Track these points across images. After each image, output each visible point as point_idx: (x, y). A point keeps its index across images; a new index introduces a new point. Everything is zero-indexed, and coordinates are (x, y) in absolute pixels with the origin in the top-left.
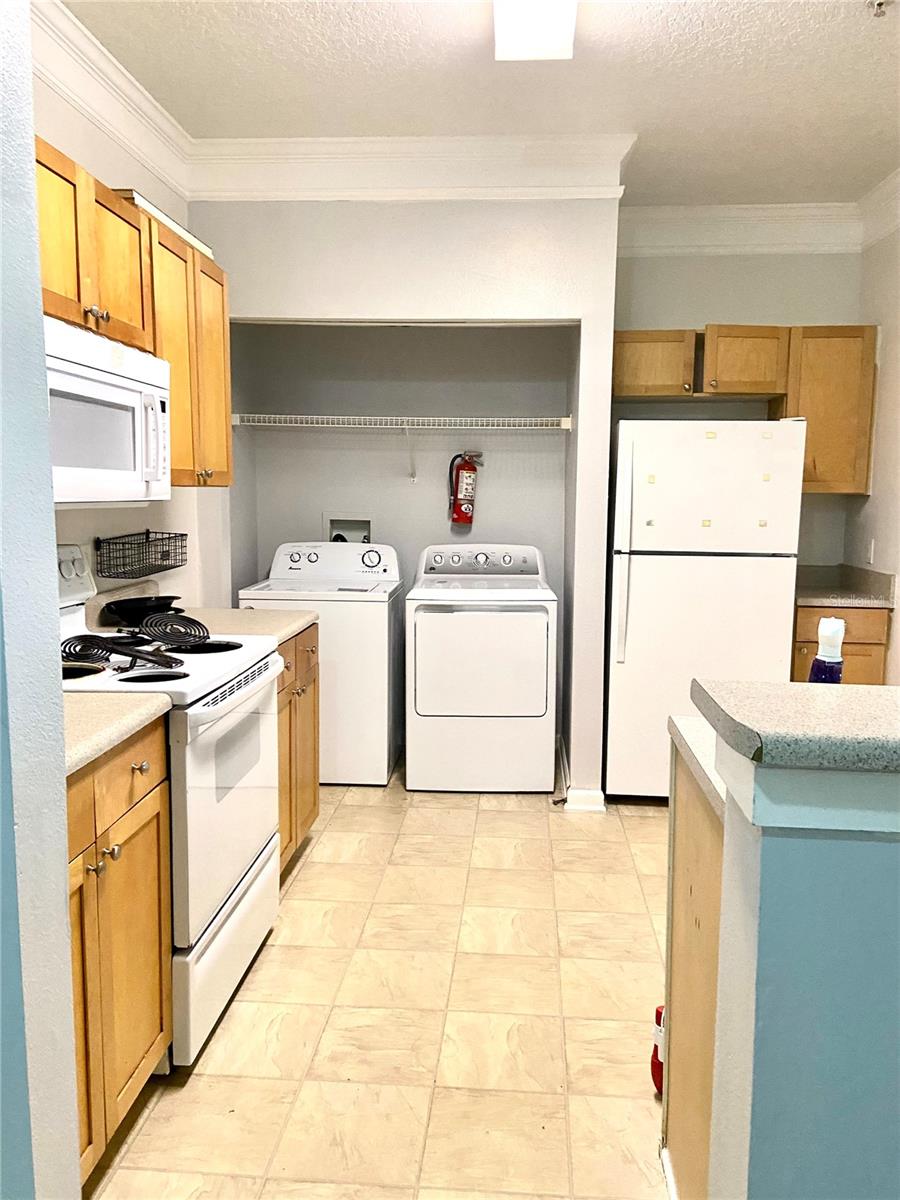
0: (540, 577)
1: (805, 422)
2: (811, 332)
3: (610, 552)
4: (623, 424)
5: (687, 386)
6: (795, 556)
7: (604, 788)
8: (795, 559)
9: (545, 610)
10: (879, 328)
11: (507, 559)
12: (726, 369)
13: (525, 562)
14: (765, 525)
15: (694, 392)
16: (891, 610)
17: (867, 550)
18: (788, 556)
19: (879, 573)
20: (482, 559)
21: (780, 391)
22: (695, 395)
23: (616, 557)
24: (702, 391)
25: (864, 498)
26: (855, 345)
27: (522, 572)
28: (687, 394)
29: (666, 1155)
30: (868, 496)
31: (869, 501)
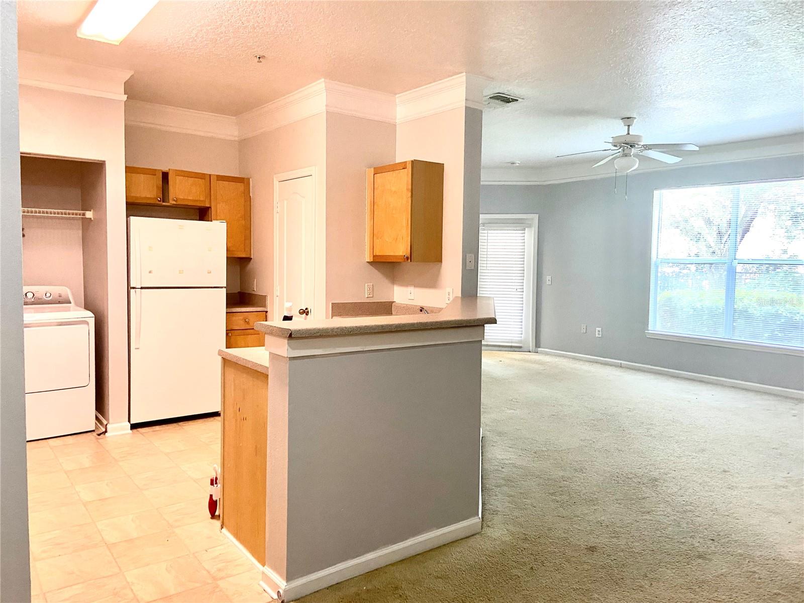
0: (73, 304)
1: (226, 223)
2: (221, 178)
3: (129, 288)
4: (132, 218)
5: (159, 199)
6: (225, 287)
7: (129, 421)
8: (225, 289)
9: (87, 323)
10: (251, 179)
11: (48, 295)
12: (180, 192)
13: (60, 296)
14: (210, 272)
15: (163, 202)
16: (267, 312)
17: (253, 285)
18: (222, 288)
19: (259, 295)
20: (30, 295)
21: (208, 205)
22: (164, 204)
23: (132, 291)
24: (169, 202)
25: (249, 259)
26: (241, 187)
27: (59, 303)
28: (159, 203)
29: (224, 530)
30: (251, 258)
31: (252, 261)
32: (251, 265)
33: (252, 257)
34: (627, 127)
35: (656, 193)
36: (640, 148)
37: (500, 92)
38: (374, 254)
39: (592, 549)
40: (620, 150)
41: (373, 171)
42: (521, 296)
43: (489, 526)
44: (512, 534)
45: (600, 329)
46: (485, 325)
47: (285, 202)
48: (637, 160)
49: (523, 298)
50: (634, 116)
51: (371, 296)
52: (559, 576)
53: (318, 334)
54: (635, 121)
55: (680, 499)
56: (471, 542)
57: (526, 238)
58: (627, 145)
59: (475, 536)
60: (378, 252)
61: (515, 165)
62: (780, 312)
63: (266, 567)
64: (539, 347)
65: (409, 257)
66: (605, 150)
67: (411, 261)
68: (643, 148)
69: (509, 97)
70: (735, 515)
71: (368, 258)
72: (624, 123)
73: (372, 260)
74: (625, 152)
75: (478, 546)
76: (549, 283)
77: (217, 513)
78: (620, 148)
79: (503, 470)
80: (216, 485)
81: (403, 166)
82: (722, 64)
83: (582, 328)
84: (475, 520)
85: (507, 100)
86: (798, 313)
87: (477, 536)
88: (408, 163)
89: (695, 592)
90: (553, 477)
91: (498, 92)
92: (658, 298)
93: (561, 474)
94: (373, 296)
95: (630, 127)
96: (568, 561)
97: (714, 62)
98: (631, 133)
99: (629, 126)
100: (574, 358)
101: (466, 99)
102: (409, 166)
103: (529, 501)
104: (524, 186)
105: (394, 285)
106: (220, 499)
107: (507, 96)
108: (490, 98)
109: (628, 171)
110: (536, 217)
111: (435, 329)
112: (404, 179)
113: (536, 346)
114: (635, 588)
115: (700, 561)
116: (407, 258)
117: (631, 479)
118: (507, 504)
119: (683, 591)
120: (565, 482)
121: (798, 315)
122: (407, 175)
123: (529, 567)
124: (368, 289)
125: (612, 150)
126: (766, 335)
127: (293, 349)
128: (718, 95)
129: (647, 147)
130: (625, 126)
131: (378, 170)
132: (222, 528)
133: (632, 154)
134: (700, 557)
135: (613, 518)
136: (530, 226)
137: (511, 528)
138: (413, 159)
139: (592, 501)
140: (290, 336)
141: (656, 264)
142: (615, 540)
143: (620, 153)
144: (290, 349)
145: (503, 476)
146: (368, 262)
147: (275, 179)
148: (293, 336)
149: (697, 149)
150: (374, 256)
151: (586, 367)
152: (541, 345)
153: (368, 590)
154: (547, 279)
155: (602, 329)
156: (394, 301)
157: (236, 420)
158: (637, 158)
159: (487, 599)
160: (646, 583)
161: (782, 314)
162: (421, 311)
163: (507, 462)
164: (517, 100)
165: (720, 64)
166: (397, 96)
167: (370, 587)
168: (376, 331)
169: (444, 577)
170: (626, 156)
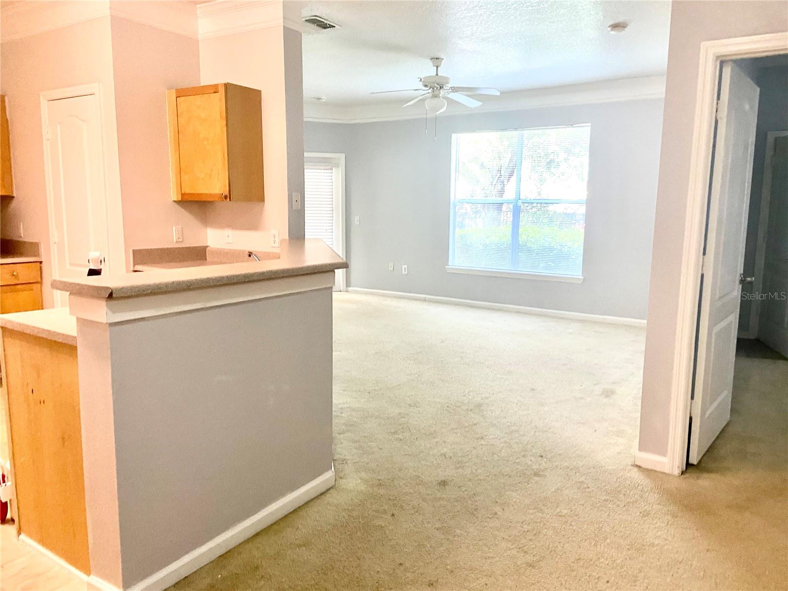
10: (6, 97)
16: (41, 262)
17: (19, 230)
19: (29, 242)
25: (10, 198)
29: (22, 536)
30: (13, 197)
31: (15, 199)
32: (14, 204)
33: (15, 195)
34: (435, 68)
35: (454, 136)
36: (447, 90)
37: (318, 15)
38: (183, 192)
39: (443, 483)
40: (430, 91)
41: (175, 94)
42: (331, 237)
43: (341, 478)
44: (366, 481)
45: (406, 266)
46: (335, 270)
47: (59, 127)
48: (445, 101)
49: (332, 238)
50: (442, 57)
51: (181, 240)
52: (420, 518)
53: (149, 291)
54: (443, 61)
55: (504, 421)
56: (328, 498)
57: (333, 177)
58: (435, 85)
59: (329, 492)
60: (187, 190)
61: (321, 101)
62: (552, 245)
63: (91, 576)
64: (350, 286)
65: (228, 195)
66: (417, 90)
67: (230, 200)
68: (451, 91)
69: (326, 22)
70: (552, 430)
71: (174, 196)
72: (433, 63)
73: (180, 199)
74: (435, 93)
75: (335, 501)
76: (357, 223)
77: (9, 516)
78: (430, 89)
79: (343, 415)
80: (4, 484)
81: (215, 89)
82: (531, 8)
83: (390, 266)
84: (329, 475)
85: (324, 26)
86: (566, 246)
87: (331, 491)
88: (220, 86)
89: (541, 511)
90: (392, 415)
91: (315, 15)
92: (456, 235)
93: (397, 411)
94: (183, 240)
95: (439, 68)
96: (424, 500)
97: (525, 5)
98: (439, 74)
99: (437, 67)
100: (384, 295)
101: (284, 18)
102: (222, 90)
103: (374, 444)
104: (329, 123)
105: (206, 228)
106: (10, 500)
107: (323, 20)
108: (306, 20)
109: (438, 113)
110: (343, 156)
111: (287, 277)
112: (217, 104)
113: (347, 286)
114: (490, 517)
115: (537, 479)
116: (226, 197)
117: (459, 407)
118: (355, 451)
119: (531, 511)
120: (403, 419)
121: (566, 247)
122: (220, 100)
123: (390, 514)
124: (177, 232)
125: (423, 90)
126: (542, 265)
127: (114, 312)
128: (520, 41)
129: (454, 89)
130: (434, 66)
131: (181, 93)
132: (19, 533)
133: (441, 95)
134: (536, 474)
135: (454, 448)
136: (337, 166)
137: (363, 475)
138: (226, 82)
139: (433, 435)
140: (111, 296)
141: (454, 204)
142: (460, 470)
143: (430, 94)
144: (110, 313)
145: (344, 421)
146: (174, 201)
147: (42, 99)
148: (114, 295)
149: (499, 94)
150: (183, 195)
151: (395, 303)
152: (352, 284)
153: (224, 578)
154: (356, 220)
155: (408, 267)
156: (208, 245)
157: (28, 405)
158: (446, 99)
159: (356, 558)
160: (497, 509)
161: (553, 247)
162: (250, 256)
163: (344, 406)
164: (334, 27)
165: (530, 8)
166: (198, 6)
167: (225, 573)
168: (220, 283)
169: (306, 544)
170: (436, 97)
